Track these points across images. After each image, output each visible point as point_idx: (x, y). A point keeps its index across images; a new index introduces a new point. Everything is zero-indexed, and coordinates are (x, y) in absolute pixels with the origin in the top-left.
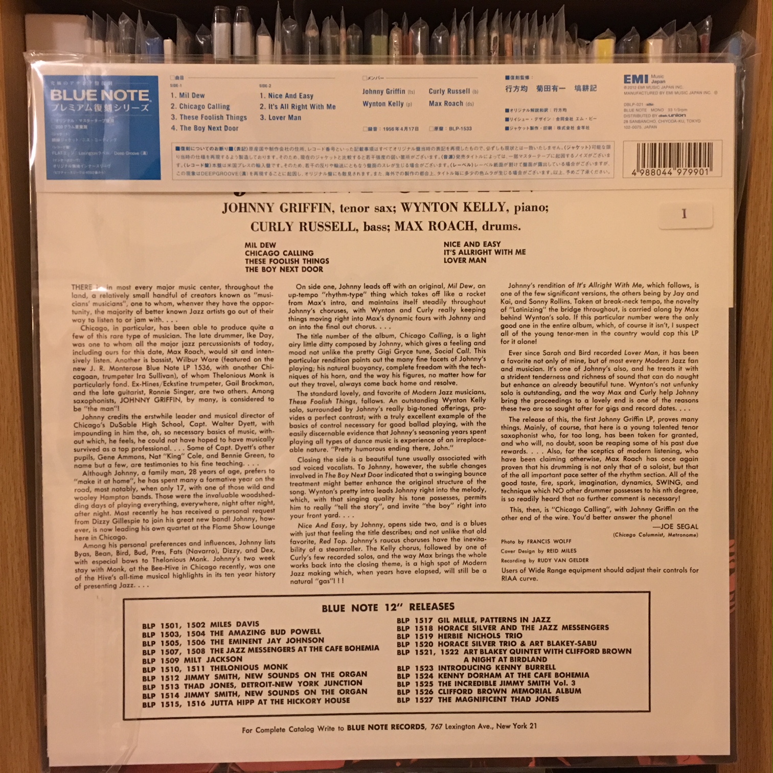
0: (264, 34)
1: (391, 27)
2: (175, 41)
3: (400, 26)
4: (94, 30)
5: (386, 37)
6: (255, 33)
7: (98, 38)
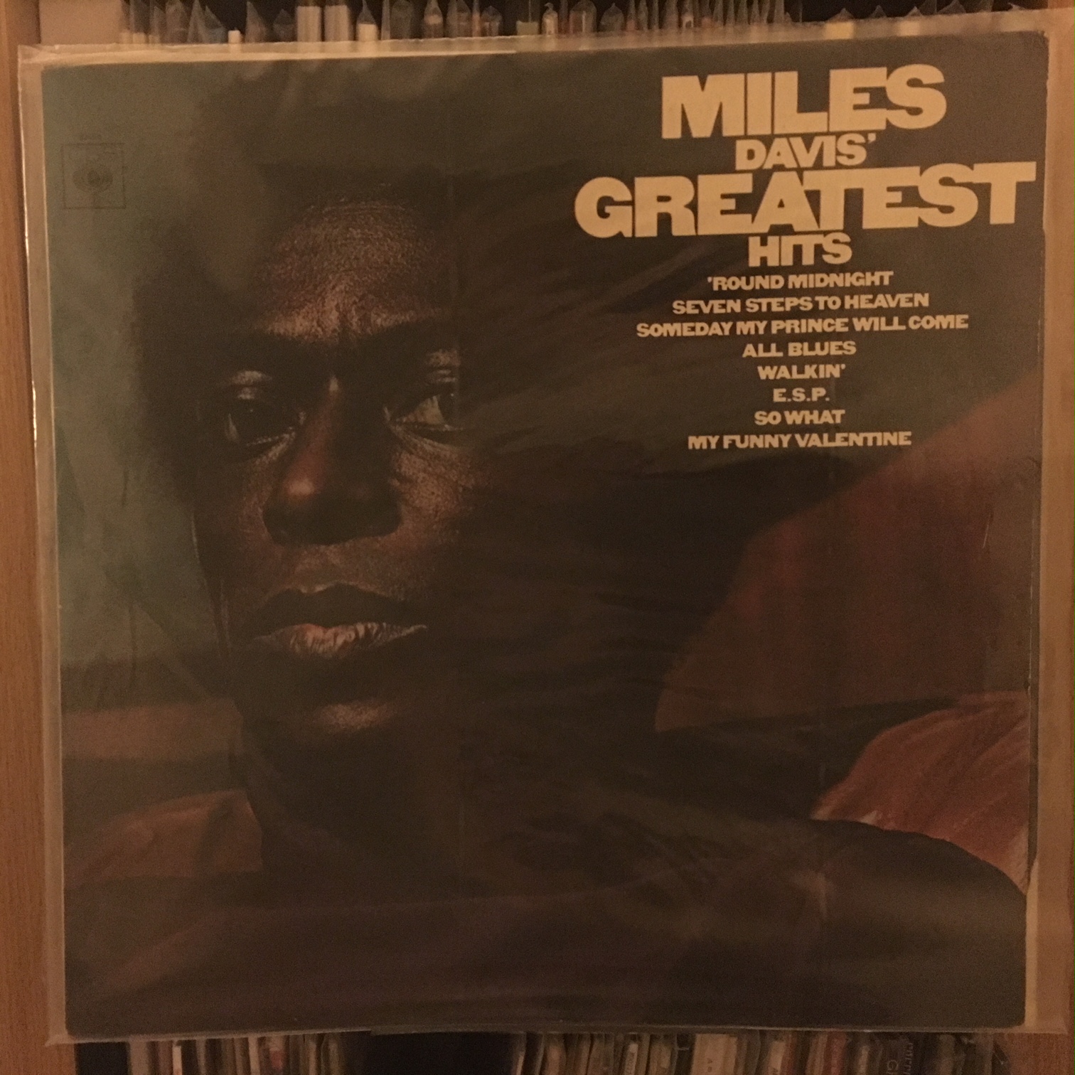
0: (367, 21)
1: (543, 10)
2: (243, 32)
3: (557, 9)
4: (132, 19)
5: (536, 25)
6: (354, 21)
7: (138, 30)
